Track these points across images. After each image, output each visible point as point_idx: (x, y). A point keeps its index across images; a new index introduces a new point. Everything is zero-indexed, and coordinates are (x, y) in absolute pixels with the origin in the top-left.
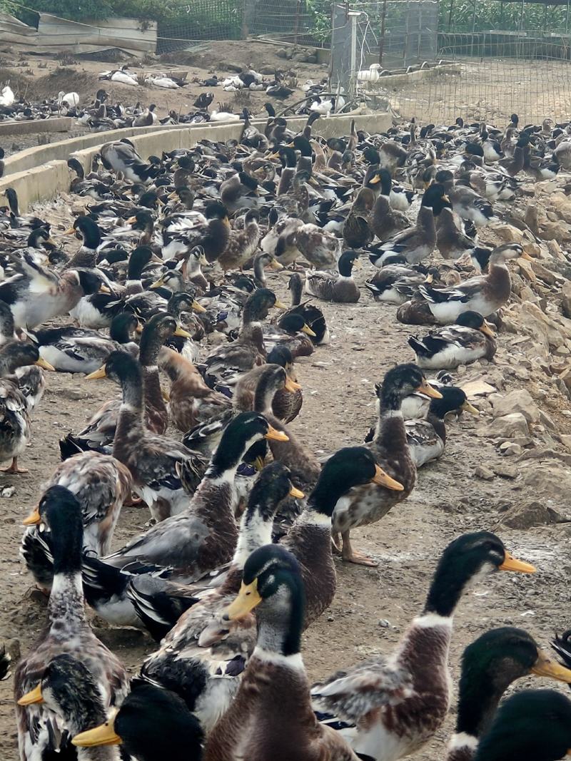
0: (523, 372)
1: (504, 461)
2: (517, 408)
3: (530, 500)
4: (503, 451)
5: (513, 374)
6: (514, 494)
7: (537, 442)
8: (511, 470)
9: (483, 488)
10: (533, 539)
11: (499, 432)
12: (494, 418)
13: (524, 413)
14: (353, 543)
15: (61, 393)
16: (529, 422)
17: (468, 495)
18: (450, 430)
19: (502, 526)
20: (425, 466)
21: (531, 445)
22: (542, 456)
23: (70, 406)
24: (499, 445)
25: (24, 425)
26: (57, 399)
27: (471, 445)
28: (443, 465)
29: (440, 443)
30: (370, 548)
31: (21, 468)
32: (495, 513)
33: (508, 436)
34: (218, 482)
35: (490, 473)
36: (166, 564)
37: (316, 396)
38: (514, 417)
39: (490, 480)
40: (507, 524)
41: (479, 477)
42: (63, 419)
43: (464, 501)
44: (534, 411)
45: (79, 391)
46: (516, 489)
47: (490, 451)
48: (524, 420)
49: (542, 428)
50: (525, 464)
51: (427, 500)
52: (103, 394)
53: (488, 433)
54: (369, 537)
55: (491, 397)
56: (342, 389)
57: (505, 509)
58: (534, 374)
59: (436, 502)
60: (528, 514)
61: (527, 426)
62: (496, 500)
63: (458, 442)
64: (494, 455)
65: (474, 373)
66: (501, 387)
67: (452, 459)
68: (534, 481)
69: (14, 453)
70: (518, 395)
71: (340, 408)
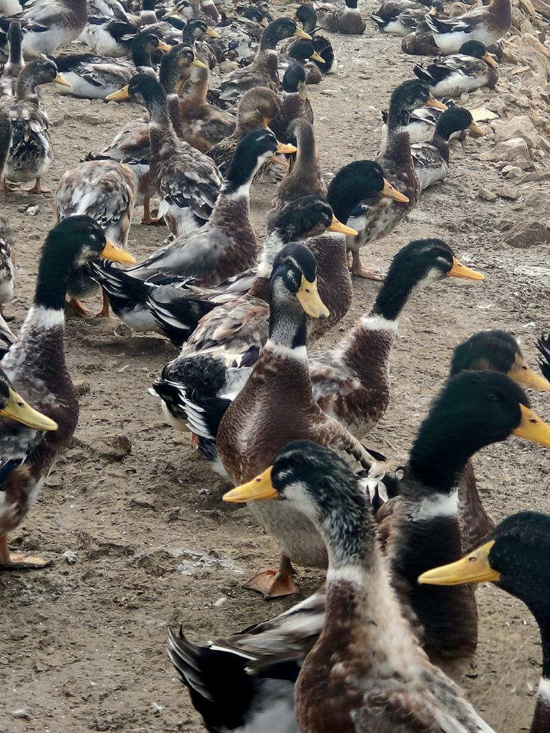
0: (523, 100)
1: (505, 184)
2: (519, 134)
3: (531, 220)
4: (505, 174)
5: (514, 102)
6: (516, 215)
7: (537, 166)
8: (513, 192)
9: (486, 209)
10: (533, 257)
11: (501, 156)
12: (495, 143)
13: (525, 138)
14: (362, 259)
15: (80, 118)
16: (530, 146)
17: (471, 215)
18: (453, 154)
19: (504, 245)
20: (430, 188)
21: (532, 169)
22: (542, 179)
23: (89, 131)
24: (501, 168)
25: (47, 146)
26: (77, 124)
27: (474, 169)
28: (448, 187)
29: (444, 165)
30: (378, 263)
31: (44, 188)
32: (497, 232)
33: (510, 160)
34: (235, 197)
35: (493, 195)
36: (187, 275)
37: (324, 122)
38: (516, 142)
39: (493, 201)
40: (508, 243)
41: (482, 198)
42: (83, 143)
43: (467, 221)
44: (534, 136)
45: (98, 116)
46: (517, 210)
47: (492, 175)
48: (525, 144)
49: (542, 153)
50: (526, 186)
51: (432, 220)
52: (121, 119)
53: (490, 158)
54: (377, 254)
55: (493, 123)
56: (349, 115)
57: (507, 228)
58: (535, 102)
59: (441, 222)
60: (528, 233)
61: (528, 151)
62: (498, 221)
63: (460, 166)
64: (496, 177)
65: (477, 100)
66: (503, 114)
67: (455, 182)
68: (535, 203)
69: (39, 173)
70: (519, 121)
71: (347, 133)
